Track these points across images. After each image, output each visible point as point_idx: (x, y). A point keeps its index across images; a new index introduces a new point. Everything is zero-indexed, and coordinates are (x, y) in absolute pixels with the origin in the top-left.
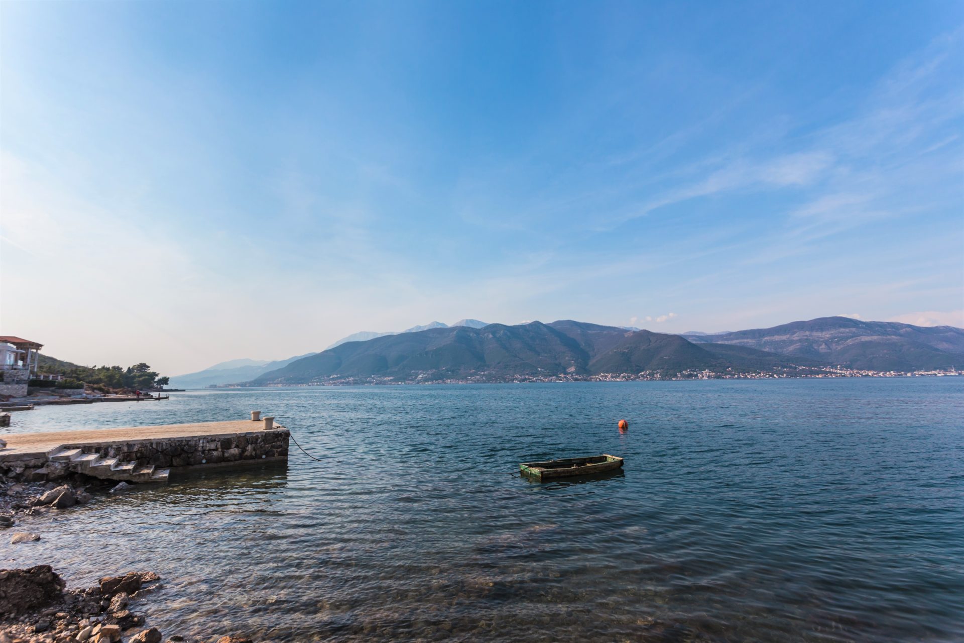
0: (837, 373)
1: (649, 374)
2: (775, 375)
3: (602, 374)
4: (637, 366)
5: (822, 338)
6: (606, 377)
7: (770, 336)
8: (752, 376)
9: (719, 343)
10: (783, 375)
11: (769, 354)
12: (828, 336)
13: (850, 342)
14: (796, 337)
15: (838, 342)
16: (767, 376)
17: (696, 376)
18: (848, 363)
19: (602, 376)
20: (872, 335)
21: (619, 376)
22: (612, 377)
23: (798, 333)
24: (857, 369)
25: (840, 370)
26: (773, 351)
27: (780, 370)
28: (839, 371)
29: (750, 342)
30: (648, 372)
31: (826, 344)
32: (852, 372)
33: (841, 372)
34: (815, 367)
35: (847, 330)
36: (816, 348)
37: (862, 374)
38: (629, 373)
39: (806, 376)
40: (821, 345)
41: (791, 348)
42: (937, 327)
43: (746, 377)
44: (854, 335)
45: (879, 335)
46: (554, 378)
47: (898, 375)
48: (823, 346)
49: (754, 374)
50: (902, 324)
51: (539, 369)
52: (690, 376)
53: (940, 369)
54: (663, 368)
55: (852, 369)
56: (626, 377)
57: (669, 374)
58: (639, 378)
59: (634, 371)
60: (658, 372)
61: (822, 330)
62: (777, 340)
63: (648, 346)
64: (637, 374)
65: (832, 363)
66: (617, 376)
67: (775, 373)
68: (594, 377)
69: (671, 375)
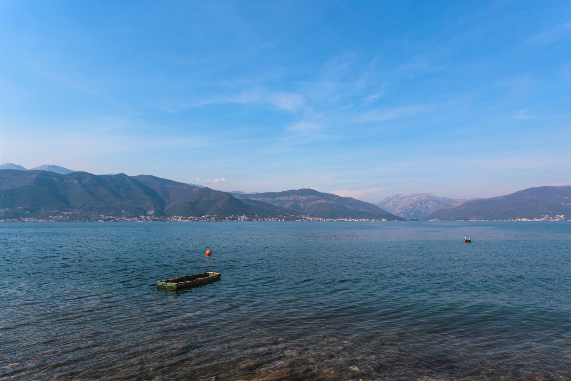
0: (307, 219)
1: (208, 217)
2: (279, 220)
3: (175, 217)
4: (200, 212)
5: (303, 200)
6: (178, 219)
7: (278, 197)
8: (268, 220)
9: (252, 199)
10: (283, 219)
11: (277, 207)
12: (305, 199)
13: (314, 203)
14: (291, 199)
16: (275, 220)
17: (237, 219)
18: (312, 214)
19: (175, 218)
21: (187, 218)
22: (182, 219)
24: (316, 217)
25: (309, 217)
26: (279, 205)
27: (282, 217)
28: (308, 218)
29: (268, 200)
30: (207, 216)
31: (304, 203)
32: (313, 219)
34: (298, 215)
35: (313, 196)
36: (299, 205)
37: (317, 220)
38: (194, 216)
39: (293, 221)
40: (302, 204)
41: (288, 205)
42: (347, 198)
43: (264, 221)
44: (316, 199)
46: (136, 219)
47: (331, 220)
48: (303, 204)
49: (269, 219)
50: (335, 195)
51: (123, 212)
52: (233, 219)
54: (217, 214)
55: (313, 217)
56: (192, 219)
57: (221, 217)
58: (201, 219)
59: (198, 215)
60: (214, 216)
61: (303, 195)
62: (281, 199)
63: (208, 199)
64: (200, 217)
65: (305, 214)
66: (185, 218)
67: (279, 219)
68: (169, 218)
69: (222, 218)
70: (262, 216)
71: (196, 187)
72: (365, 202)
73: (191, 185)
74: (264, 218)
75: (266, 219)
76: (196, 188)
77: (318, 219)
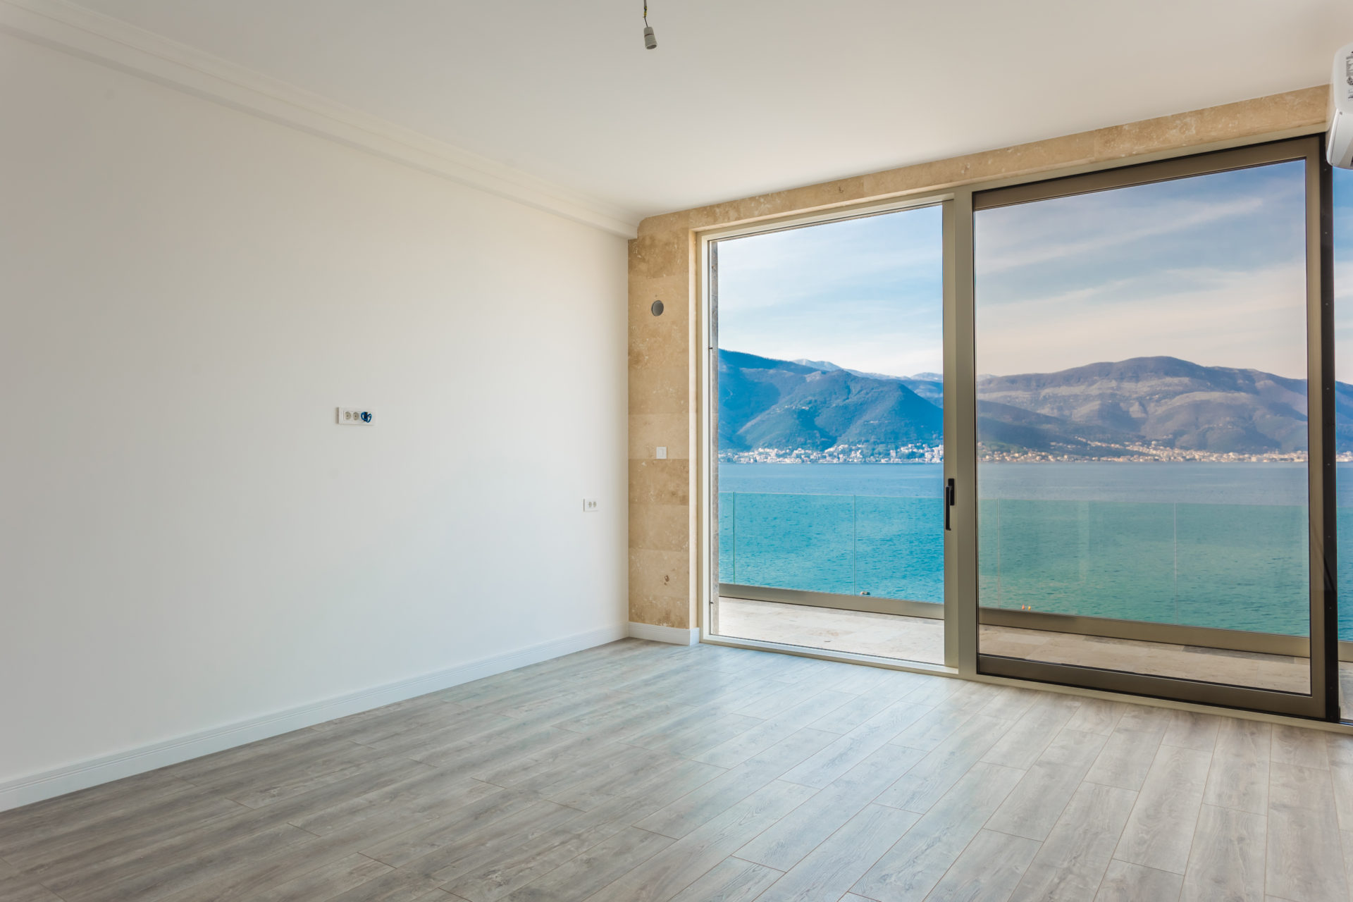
0: (1148, 455)
1: (843, 452)
2: (1050, 457)
3: (761, 450)
4: (823, 436)
5: (1136, 393)
6: (767, 455)
7: (1055, 386)
8: (1014, 457)
10: (1063, 456)
11: (1048, 419)
12: (1145, 389)
13: (1178, 401)
14: (1094, 390)
15: (1158, 401)
16: (1038, 458)
17: (922, 455)
18: (1170, 436)
19: (760, 454)
20: (1213, 390)
21: (790, 454)
22: (778, 456)
23: (1100, 382)
24: (1182, 448)
25: (1154, 449)
26: (1055, 413)
27: (1060, 448)
28: (1151, 451)
29: (1021, 397)
30: (841, 447)
31: (1142, 404)
32: (1171, 454)
33: (1154, 452)
34: (1116, 443)
35: (1176, 380)
36: (1125, 409)
37: (1184, 457)
38: (809, 449)
39: (1099, 460)
40: (1133, 405)
41: (1085, 409)
43: (1003, 460)
44: (1188, 390)
45: (1224, 391)
47: (1239, 459)
48: (1136, 407)
49: (1017, 455)
50: (1261, 373)
52: (912, 455)
54: (867, 441)
55: (1173, 448)
56: (803, 456)
57: (876, 451)
58: (825, 457)
59: (818, 446)
60: (858, 449)
61: (1136, 378)
62: (1064, 394)
63: (844, 400)
64: (823, 450)
65: (1144, 437)
66: (786, 453)
67: (1051, 454)
68: (746, 454)
69: (880, 454)
70: (996, 448)
71: (815, 370)
73: (804, 364)
74: (1002, 453)
75: (1009, 456)
76: (814, 374)
77: (1188, 455)
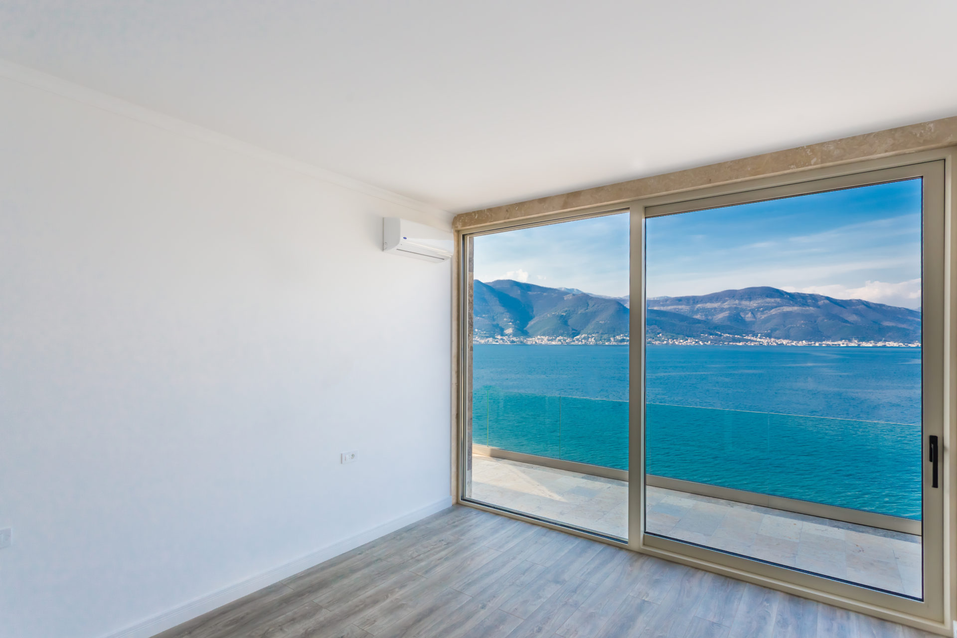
0: (756, 341)
1: (584, 338)
3: (539, 337)
4: (573, 330)
5: (749, 307)
6: (542, 340)
7: (703, 303)
9: (655, 308)
10: (708, 342)
11: (699, 321)
12: (755, 305)
13: (773, 312)
14: (726, 305)
15: (763, 311)
16: (694, 343)
18: (769, 331)
19: (538, 339)
20: (793, 306)
21: (555, 339)
22: (549, 340)
23: (728, 301)
24: (775, 338)
25: (760, 338)
26: (703, 318)
27: (707, 337)
28: (758, 340)
29: (684, 308)
30: (583, 336)
31: (752, 313)
32: (769, 341)
33: (760, 340)
34: (738, 335)
35: (773, 300)
36: (743, 316)
37: (777, 343)
38: (565, 336)
39: (728, 344)
40: (747, 314)
41: (721, 316)
42: (850, 300)
43: (674, 344)
44: (779, 305)
45: (800, 306)
47: (809, 344)
48: (750, 315)
49: (681, 341)
50: (822, 296)
51: (476, 330)
53: (845, 339)
54: (598, 333)
55: (770, 338)
56: (562, 341)
57: (603, 338)
58: (574, 341)
59: (570, 335)
60: (593, 337)
61: (750, 299)
62: (708, 307)
63: (585, 310)
64: (573, 337)
65: (754, 332)
66: (553, 339)
67: (701, 341)
68: (531, 339)
69: (605, 340)
70: (670, 337)
71: (569, 293)
72: (896, 308)
73: (563, 290)
74: (673, 340)
75: (677, 341)
76: (568, 295)
77: (779, 341)
